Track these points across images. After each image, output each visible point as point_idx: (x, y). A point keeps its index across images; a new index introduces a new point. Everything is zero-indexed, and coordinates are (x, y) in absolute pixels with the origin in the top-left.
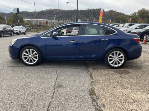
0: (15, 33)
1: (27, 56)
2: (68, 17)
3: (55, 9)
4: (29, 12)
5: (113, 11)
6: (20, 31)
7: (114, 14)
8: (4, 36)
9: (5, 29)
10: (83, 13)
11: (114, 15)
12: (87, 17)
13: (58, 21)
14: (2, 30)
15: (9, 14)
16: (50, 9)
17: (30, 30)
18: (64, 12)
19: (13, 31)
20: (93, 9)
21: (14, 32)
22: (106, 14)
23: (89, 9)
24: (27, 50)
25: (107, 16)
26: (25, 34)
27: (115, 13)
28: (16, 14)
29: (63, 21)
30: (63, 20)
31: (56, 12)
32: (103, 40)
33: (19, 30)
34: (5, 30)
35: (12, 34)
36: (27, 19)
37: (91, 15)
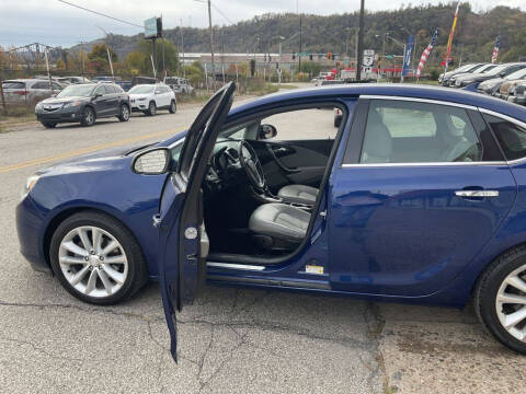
0: (135, 109)
1: (81, 257)
2: (332, 40)
3: (287, 15)
4: (196, 29)
5: (508, 8)
6: (153, 102)
7: (513, 22)
8: (97, 120)
9: (97, 96)
10: (388, 23)
11: (512, 26)
12: (404, 37)
13: (294, 57)
14: (88, 99)
15: (134, 39)
16: (269, 15)
17: (193, 94)
18: (317, 22)
19: (125, 103)
20: (425, 5)
21: (133, 105)
22: (480, 22)
23: (413, 7)
24: (79, 231)
25: (482, 29)
26: (172, 112)
27: (517, 16)
28: (153, 38)
29: (311, 57)
30: (311, 51)
31: (288, 26)
32: (468, 193)
33: (150, 96)
34: (99, 99)
35: (125, 112)
36: (186, 55)
37: (417, 30)
